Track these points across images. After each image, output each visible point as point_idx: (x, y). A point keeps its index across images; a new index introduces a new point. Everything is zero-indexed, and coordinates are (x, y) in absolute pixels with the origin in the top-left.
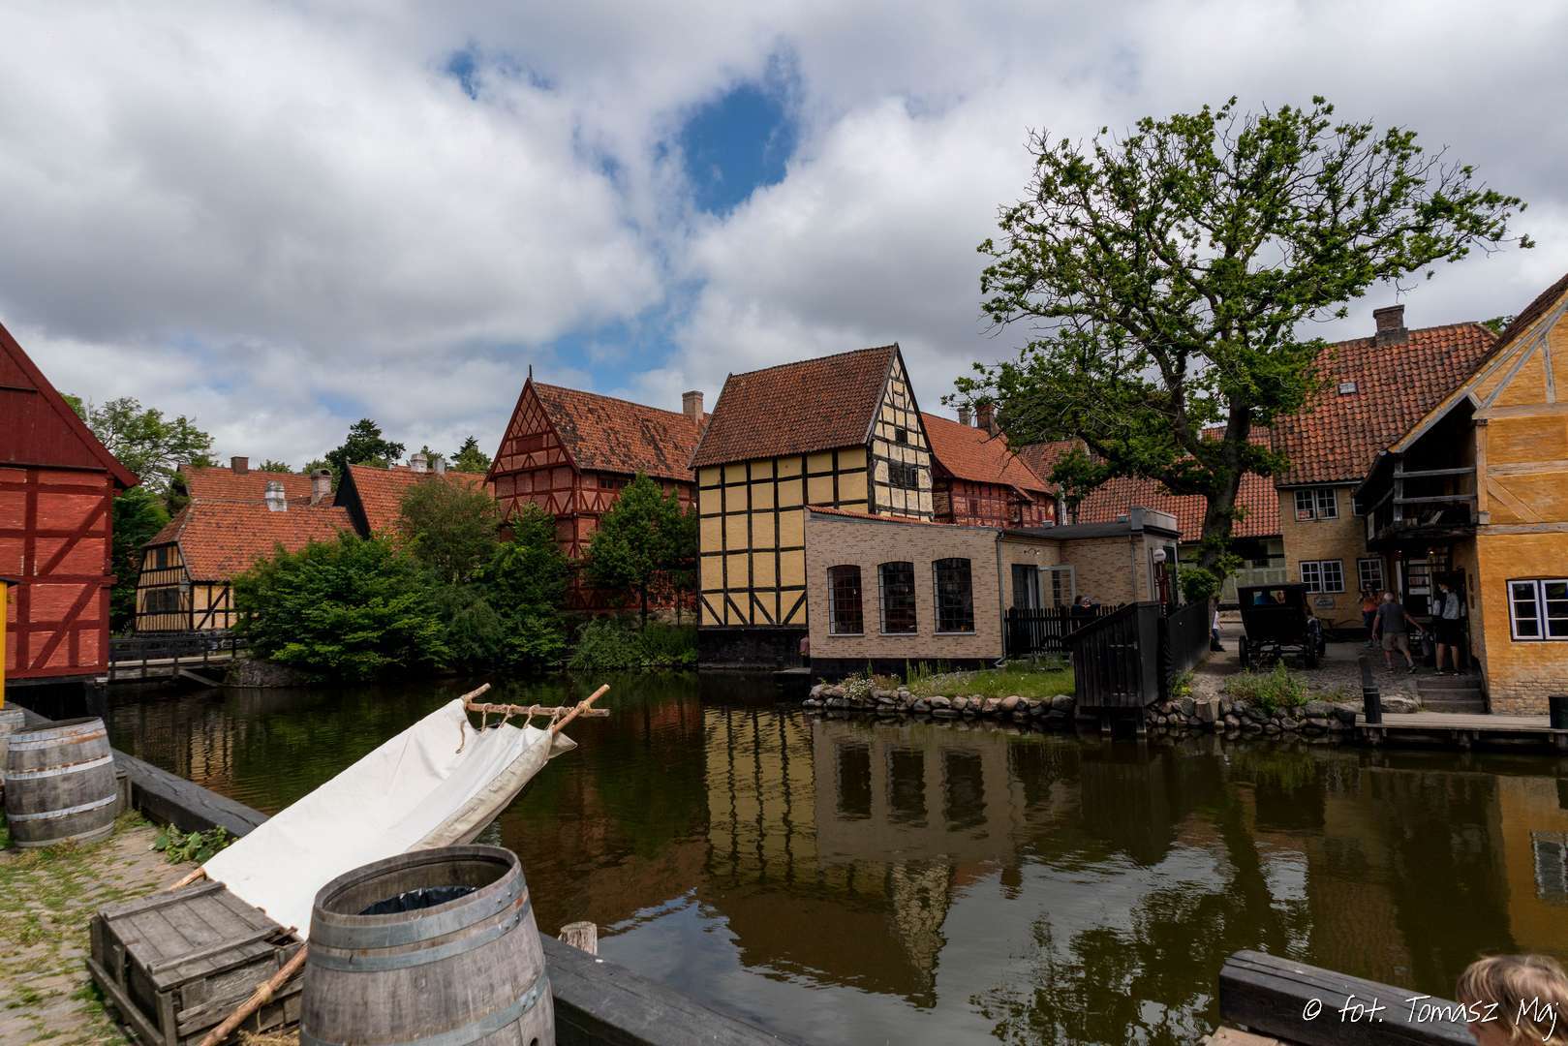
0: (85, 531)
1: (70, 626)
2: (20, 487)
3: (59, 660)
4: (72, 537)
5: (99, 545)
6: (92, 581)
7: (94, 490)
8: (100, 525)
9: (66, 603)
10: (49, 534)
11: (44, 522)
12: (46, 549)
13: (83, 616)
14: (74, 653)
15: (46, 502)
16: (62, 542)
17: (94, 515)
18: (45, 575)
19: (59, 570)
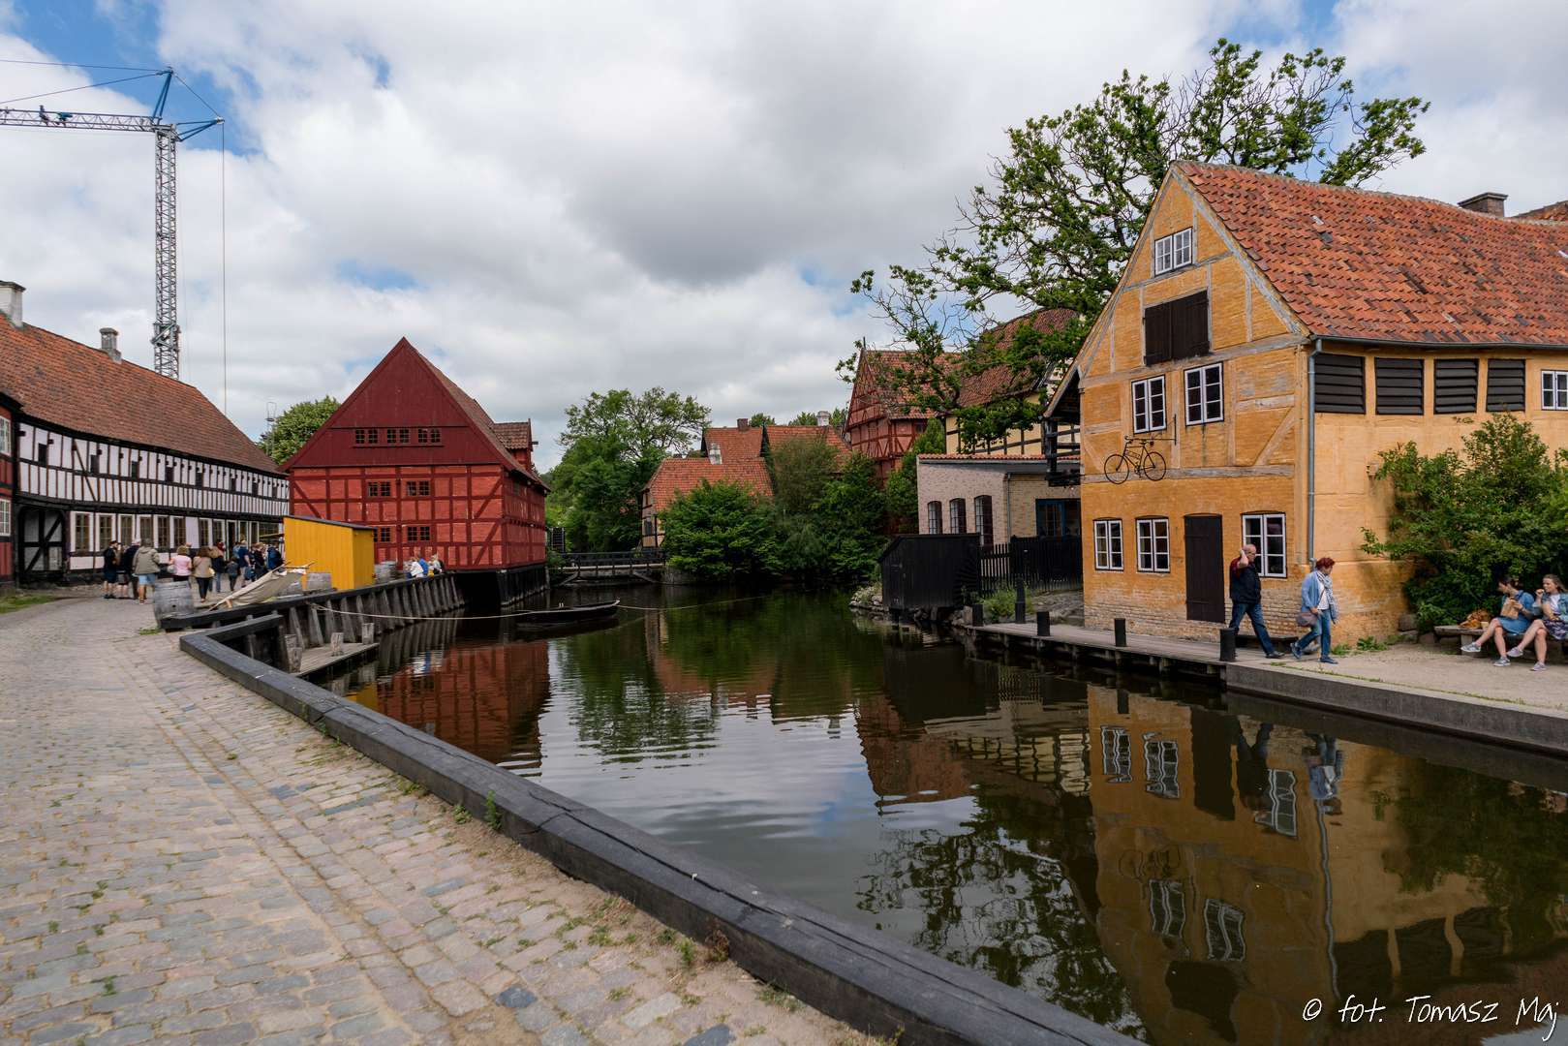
0: (492, 496)
1: (488, 544)
2: (463, 475)
3: (484, 561)
4: (488, 498)
5: (498, 502)
6: (497, 521)
7: (495, 474)
8: (499, 492)
9: (487, 532)
10: (477, 498)
11: (475, 492)
12: (477, 505)
13: (493, 539)
14: (491, 558)
15: (475, 481)
16: (483, 502)
17: (496, 487)
18: (477, 519)
19: (482, 516)
